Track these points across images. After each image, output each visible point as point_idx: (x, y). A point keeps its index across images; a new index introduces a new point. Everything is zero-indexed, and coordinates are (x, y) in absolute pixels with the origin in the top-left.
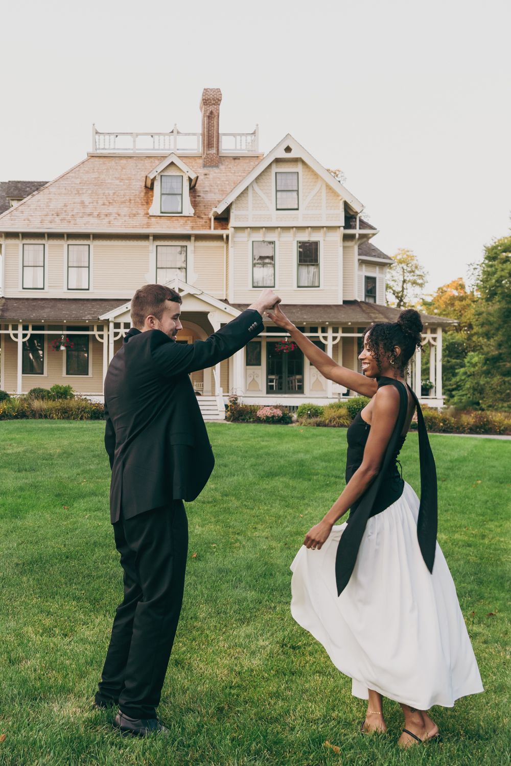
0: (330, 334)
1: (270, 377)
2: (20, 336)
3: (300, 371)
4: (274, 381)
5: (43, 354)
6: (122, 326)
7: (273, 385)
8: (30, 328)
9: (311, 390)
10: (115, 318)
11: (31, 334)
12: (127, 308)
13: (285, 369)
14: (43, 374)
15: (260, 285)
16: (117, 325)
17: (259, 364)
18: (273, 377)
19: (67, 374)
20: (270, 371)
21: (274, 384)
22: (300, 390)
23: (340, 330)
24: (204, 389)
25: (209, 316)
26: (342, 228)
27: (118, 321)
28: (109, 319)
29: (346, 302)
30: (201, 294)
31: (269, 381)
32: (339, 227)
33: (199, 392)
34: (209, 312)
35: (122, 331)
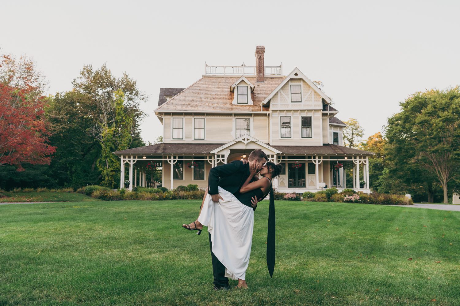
0: (317, 159)
1: (290, 180)
2: (172, 161)
3: (304, 177)
5: (183, 170)
6: (221, 156)
8: (177, 157)
9: (309, 186)
10: (217, 152)
11: (177, 161)
12: (223, 148)
13: (297, 176)
14: (182, 179)
15: (284, 137)
16: (218, 156)
17: (285, 174)
18: (291, 180)
19: (194, 179)
20: (290, 177)
21: (292, 183)
22: (304, 186)
23: (322, 158)
26: (322, 111)
27: (219, 154)
28: (214, 153)
29: (324, 144)
30: (257, 141)
31: (289, 181)
32: (320, 110)
35: (221, 159)
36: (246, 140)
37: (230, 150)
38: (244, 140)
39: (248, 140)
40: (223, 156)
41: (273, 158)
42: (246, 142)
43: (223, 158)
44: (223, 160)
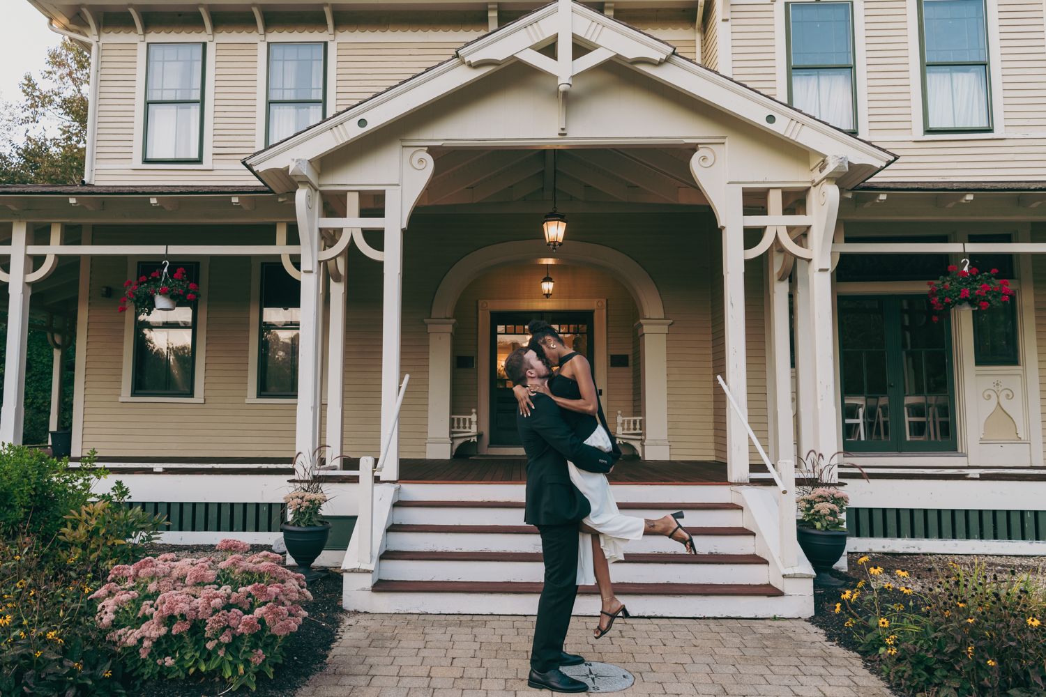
1: (850, 401)
2: (17, 264)
4: (861, 411)
6: (353, 203)
7: (858, 425)
8: (56, 235)
9: (983, 442)
10: (320, 167)
11: (59, 257)
12: (362, 123)
14: (191, 395)
16: (333, 204)
18: (859, 401)
19: (259, 395)
21: (860, 421)
22: (949, 438)
24: (649, 436)
25: (695, 163)
28: (288, 168)
30: (667, 60)
31: (848, 412)
33: (632, 443)
34: (693, 149)
35: (352, 224)
36: (565, 48)
37: (432, 150)
38: (549, 49)
39: (580, 48)
40: (373, 204)
41: (797, 220)
42: (564, 69)
43: (372, 223)
44: (376, 239)
